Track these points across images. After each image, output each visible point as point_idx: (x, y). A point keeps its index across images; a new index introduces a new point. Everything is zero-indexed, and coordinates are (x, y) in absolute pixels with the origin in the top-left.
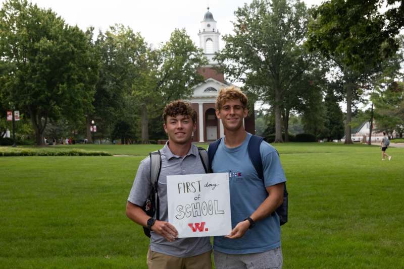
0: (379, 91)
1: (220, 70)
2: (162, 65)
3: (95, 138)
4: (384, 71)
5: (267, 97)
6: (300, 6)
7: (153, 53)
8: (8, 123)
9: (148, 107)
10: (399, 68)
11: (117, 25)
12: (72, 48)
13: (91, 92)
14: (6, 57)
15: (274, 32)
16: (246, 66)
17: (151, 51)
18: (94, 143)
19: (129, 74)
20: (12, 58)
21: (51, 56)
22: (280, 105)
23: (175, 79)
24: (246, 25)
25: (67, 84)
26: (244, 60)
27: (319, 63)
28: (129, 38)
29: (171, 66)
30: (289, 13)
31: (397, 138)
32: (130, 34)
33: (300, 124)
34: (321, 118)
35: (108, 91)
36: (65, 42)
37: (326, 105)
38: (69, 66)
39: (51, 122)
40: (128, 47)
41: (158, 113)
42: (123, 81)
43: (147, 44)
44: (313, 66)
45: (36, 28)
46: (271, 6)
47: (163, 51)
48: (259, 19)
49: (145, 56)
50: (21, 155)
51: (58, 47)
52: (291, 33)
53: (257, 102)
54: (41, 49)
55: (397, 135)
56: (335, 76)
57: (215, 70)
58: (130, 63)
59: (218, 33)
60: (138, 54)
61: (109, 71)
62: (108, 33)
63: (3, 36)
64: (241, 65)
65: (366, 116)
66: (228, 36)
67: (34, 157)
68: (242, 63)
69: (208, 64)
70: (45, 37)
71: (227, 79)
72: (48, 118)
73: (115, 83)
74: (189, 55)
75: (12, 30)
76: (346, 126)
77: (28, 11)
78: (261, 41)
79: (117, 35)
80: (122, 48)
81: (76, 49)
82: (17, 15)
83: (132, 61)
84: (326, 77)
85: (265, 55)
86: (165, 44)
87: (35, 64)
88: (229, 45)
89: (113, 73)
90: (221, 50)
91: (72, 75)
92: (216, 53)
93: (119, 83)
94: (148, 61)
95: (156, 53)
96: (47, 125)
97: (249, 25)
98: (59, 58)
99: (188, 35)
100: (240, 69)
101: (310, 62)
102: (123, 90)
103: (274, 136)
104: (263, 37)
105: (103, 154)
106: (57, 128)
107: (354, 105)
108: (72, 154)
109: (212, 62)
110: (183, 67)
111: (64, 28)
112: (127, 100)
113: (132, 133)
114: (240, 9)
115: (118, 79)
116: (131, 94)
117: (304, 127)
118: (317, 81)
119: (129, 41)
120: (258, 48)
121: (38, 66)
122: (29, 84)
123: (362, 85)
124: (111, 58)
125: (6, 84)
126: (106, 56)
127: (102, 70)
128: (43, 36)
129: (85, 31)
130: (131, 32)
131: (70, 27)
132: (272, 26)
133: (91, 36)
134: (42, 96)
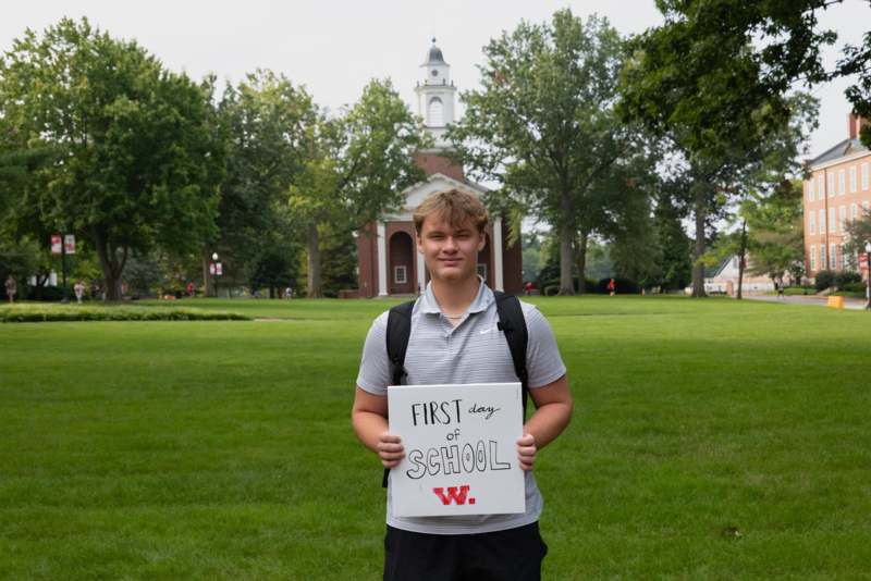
0: (757, 197)
1: (457, 157)
2: (347, 147)
3: (219, 286)
4: (766, 159)
5: (545, 208)
6: (608, 37)
7: (330, 125)
8: (54, 258)
9: (321, 228)
10: (794, 154)
11: (260, 71)
12: (175, 116)
13: (212, 200)
14: (50, 133)
15: (558, 85)
16: (505, 150)
17: (325, 122)
18: (216, 296)
19: (284, 166)
20: (62, 134)
21: (134, 131)
22: (570, 223)
23: (372, 175)
24: (505, 71)
25: (168, 184)
26: (501, 139)
27: (644, 144)
28: (282, 97)
29: (363, 149)
30: (587, 50)
31: (790, 287)
32: (286, 88)
33: (606, 260)
34: (648, 248)
35: (243, 197)
36: (162, 103)
37: (657, 224)
38: (170, 150)
39: (135, 256)
40: (282, 113)
41: (339, 240)
42: (273, 178)
43: (317, 108)
44: (633, 150)
45: (107, 77)
46: (553, 35)
47: (349, 121)
48: (529, 61)
49: (313, 130)
50: (78, 318)
51: (149, 114)
52: (590, 87)
53: (527, 218)
54: (116, 118)
55: (791, 281)
56: (673, 169)
57: (447, 159)
58: (285, 145)
59: (453, 88)
60: (299, 127)
61: (245, 160)
62: (243, 87)
63: (46, 93)
64: (496, 149)
65: (733, 244)
66: (471, 94)
67: (102, 323)
68: (497, 144)
69: (432, 147)
70: (124, 95)
71: (469, 174)
72: (130, 251)
73: (257, 182)
74: (398, 129)
75: (61, 83)
76: (695, 265)
77: (92, 44)
78: (534, 102)
79: (260, 91)
80: (271, 116)
81: (183, 119)
82: (72, 54)
83: (289, 141)
84: (656, 171)
85: (540, 130)
86: (352, 108)
87: (106, 147)
88: (473, 111)
89: (254, 163)
90: (458, 120)
91: (177, 166)
92: (448, 125)
93: (266, 183)
94: (319, 140)
95: (335, 125)
96: (128, 262)
97: (512, 73)
98: (151, 135)
99: (396, 91)
100: (494, 157)
101: (627, 143)
102: (273, 196)
103: (559, 283)
104: (538, 95)
105: (234, 318)
106: (147, 267)
107: (709, 225)
108: (175, 317)
109: (442, 143)
110: (387, 152)
111: (161, 77)
112: (281, 215)
113: (289, 277)
114: (493, 42)
115: (262, 174)
116: (287, 204)
117: (616, 265)
118: (639, 179)
119: (283, 102)
120: (529, 116)
121: (111, 150)
122: (94, 183)
123: (724, 185)
124: (249, 135)
125: (50, 185)
126: (239, 130)
127: (232, 157)
128: (121, 93)
129: (199, 83)
130: (289, 85)
131: (171, 75)
132: (554, 74)
133: (211, 93)
134: (119, 207)
